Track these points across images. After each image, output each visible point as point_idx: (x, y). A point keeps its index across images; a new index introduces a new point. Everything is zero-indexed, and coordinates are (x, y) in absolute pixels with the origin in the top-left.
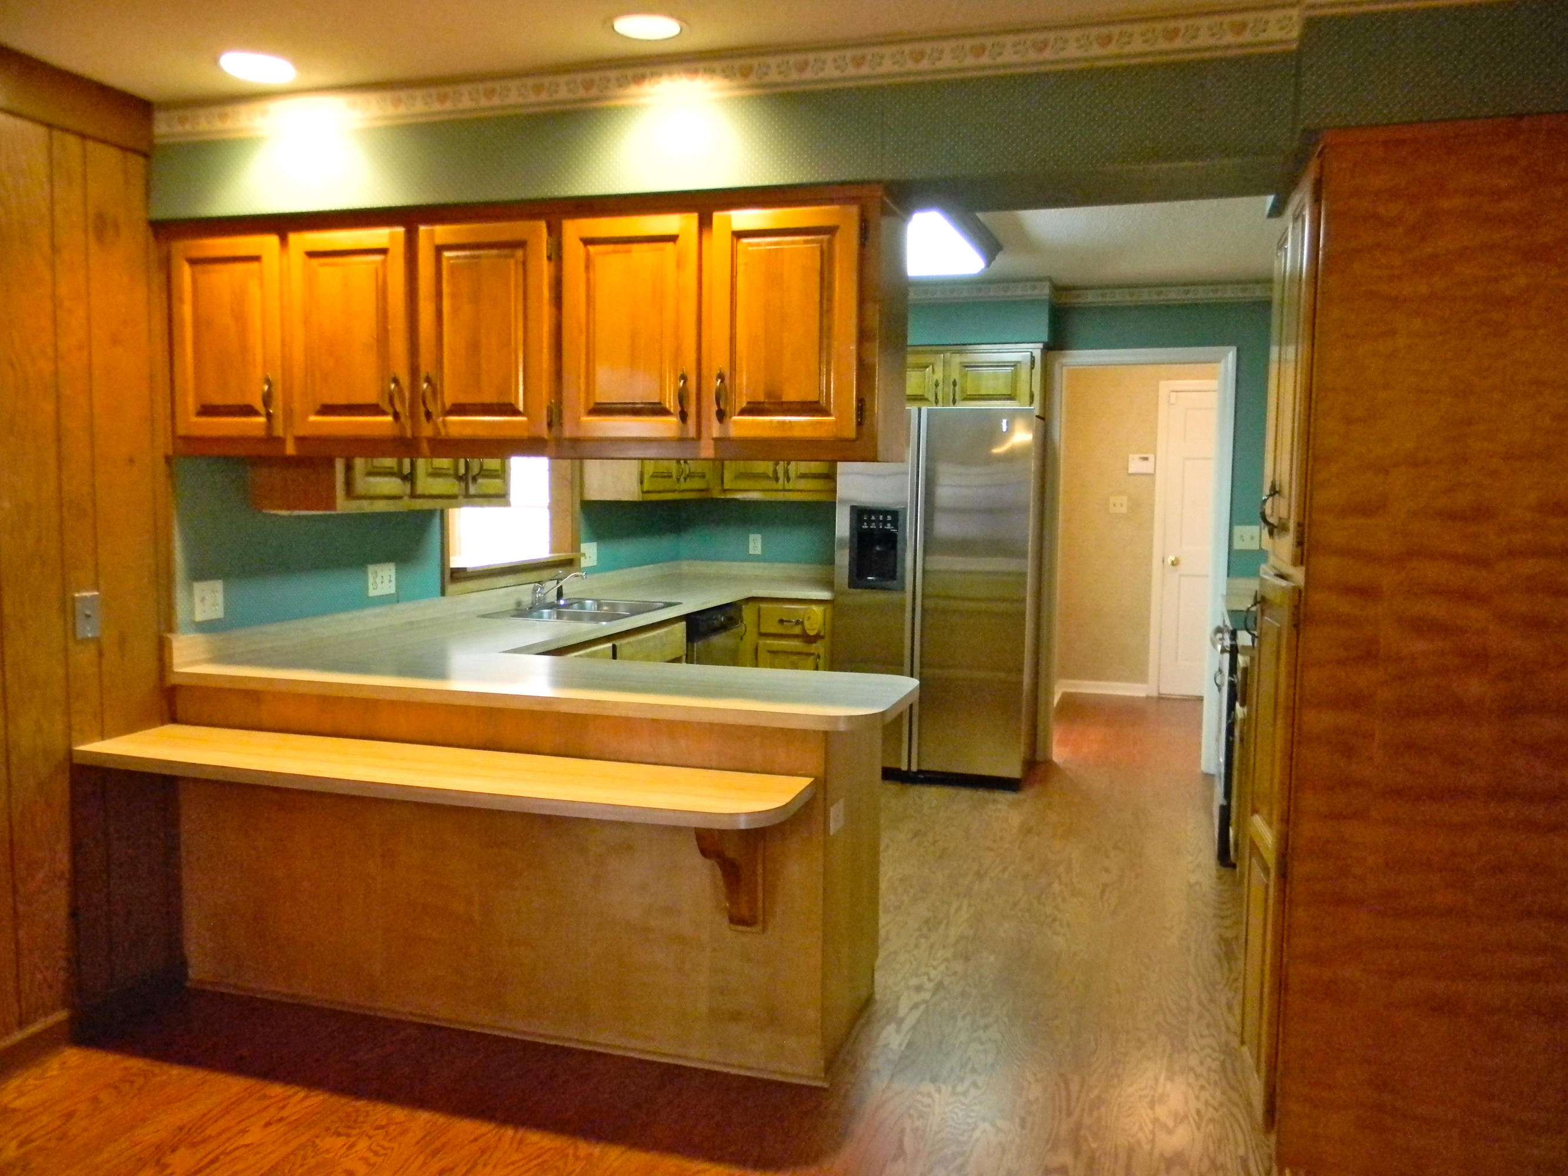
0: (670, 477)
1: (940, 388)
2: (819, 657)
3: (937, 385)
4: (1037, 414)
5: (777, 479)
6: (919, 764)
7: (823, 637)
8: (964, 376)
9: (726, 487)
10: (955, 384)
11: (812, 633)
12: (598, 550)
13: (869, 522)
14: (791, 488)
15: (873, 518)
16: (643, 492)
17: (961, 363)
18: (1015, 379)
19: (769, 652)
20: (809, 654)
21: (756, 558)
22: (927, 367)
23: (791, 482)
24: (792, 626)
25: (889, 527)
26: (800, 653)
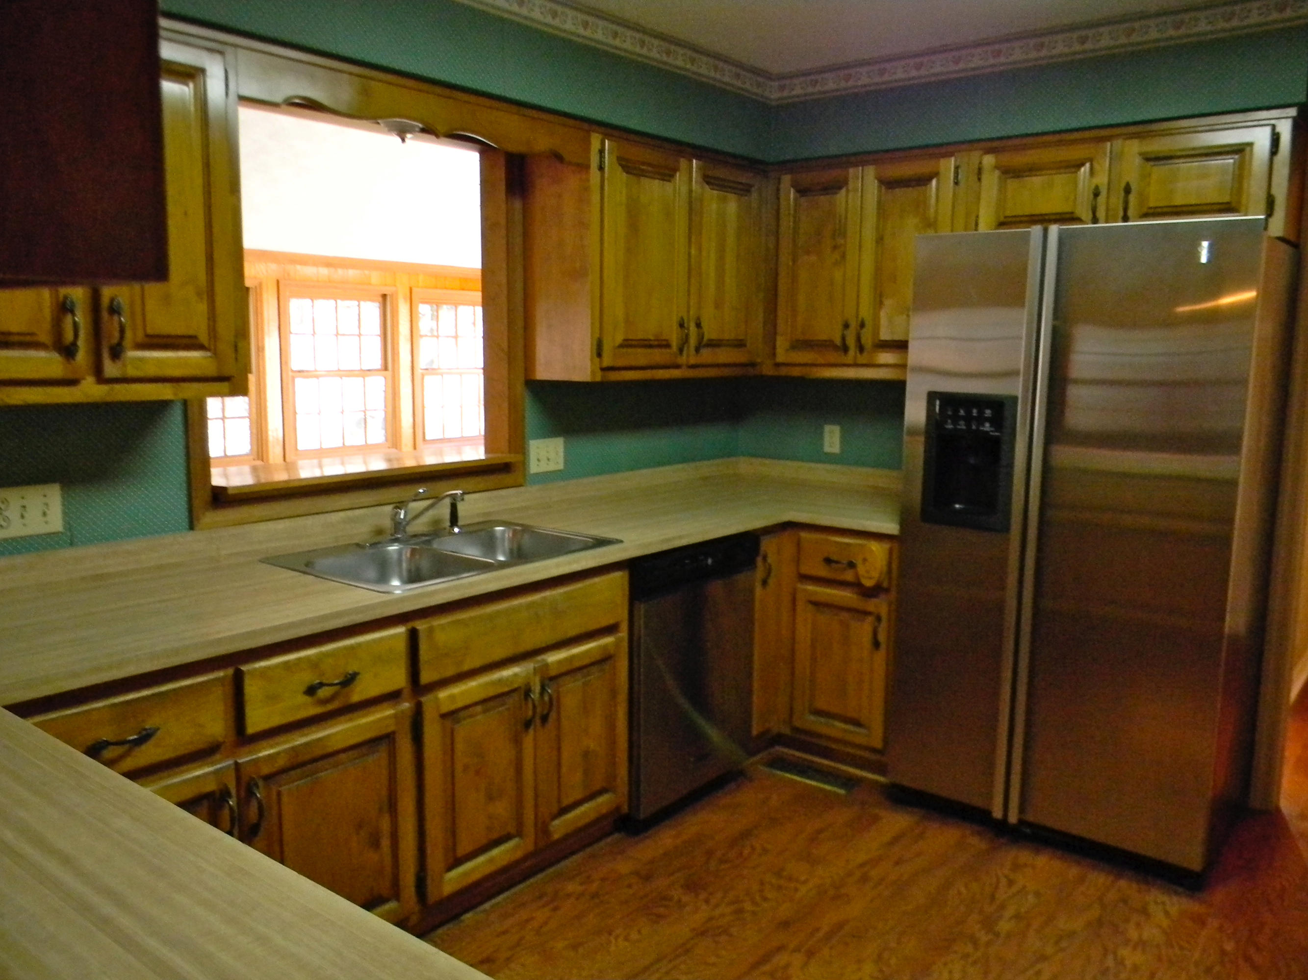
0: (668, 346)
1: (1102, 199)
2: (879, 619)
3: (1096, 194)
4: (1280, 234)
5: (845, 349)
6: (1022, 809)
7: (887, 590)
8: (1145, 177)
9: (780, 358)
10: (1128, 190)
11: (868, 583)
12: (565, 448)
13: (956, 419)
14: (864, 362)
15: (962, 413)
16: (603, 369)
17: (1140, 154)
18: (1241, 173)
19: (811, 602)
20: (867, 613)
21: (830, 459)
22: (1083, 164)
23: (865, 354)
24: (845, 569)
25: (987, 427)
26: (849, 610)
